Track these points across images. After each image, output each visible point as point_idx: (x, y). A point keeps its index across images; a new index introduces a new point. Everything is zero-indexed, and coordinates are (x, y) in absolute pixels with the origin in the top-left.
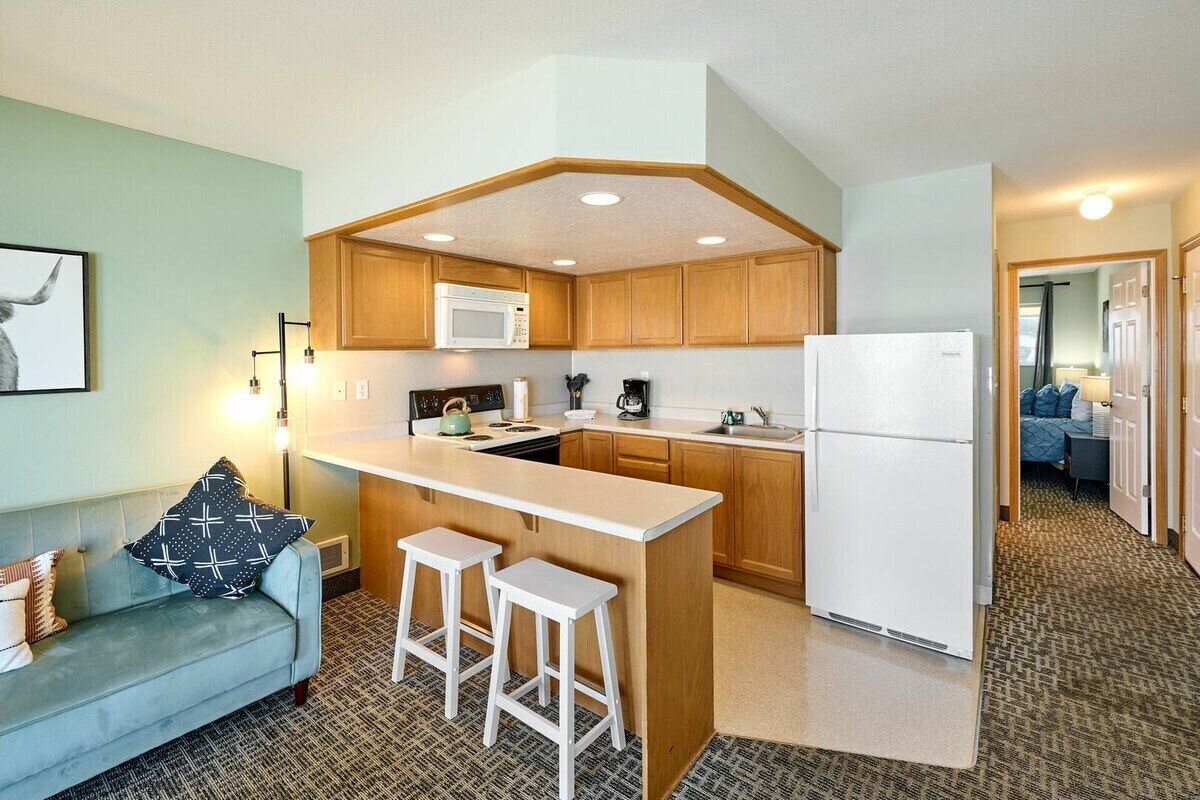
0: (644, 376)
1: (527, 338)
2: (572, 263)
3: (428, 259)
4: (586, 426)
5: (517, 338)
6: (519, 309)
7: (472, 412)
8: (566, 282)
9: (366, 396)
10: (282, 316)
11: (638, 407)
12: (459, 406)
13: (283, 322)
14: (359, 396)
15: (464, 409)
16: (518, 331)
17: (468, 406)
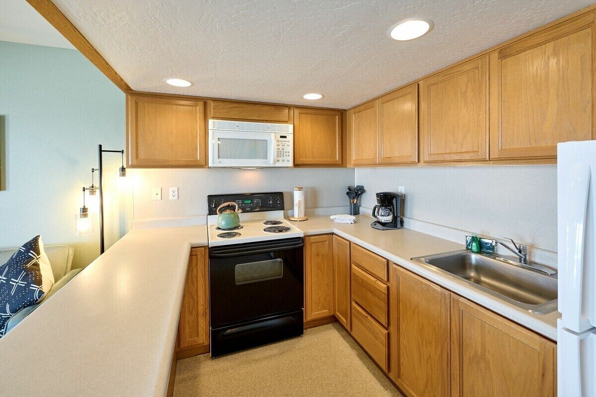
0: (400, 189)
1: (291, 158)
2: (319, 96)
3: (201, 104)
4: (336, 231)
5: (280, 159)
6: (282, 137)
7: (243, 212)
8: (335, 115)
9: (176, 198)
10: (100, 146)
11: (389, 218)
12: (232, 208)
13: (101, 151)
14: (171, 197)
15: (236, 210)
16: (280, 153)
17: (239, 207)
